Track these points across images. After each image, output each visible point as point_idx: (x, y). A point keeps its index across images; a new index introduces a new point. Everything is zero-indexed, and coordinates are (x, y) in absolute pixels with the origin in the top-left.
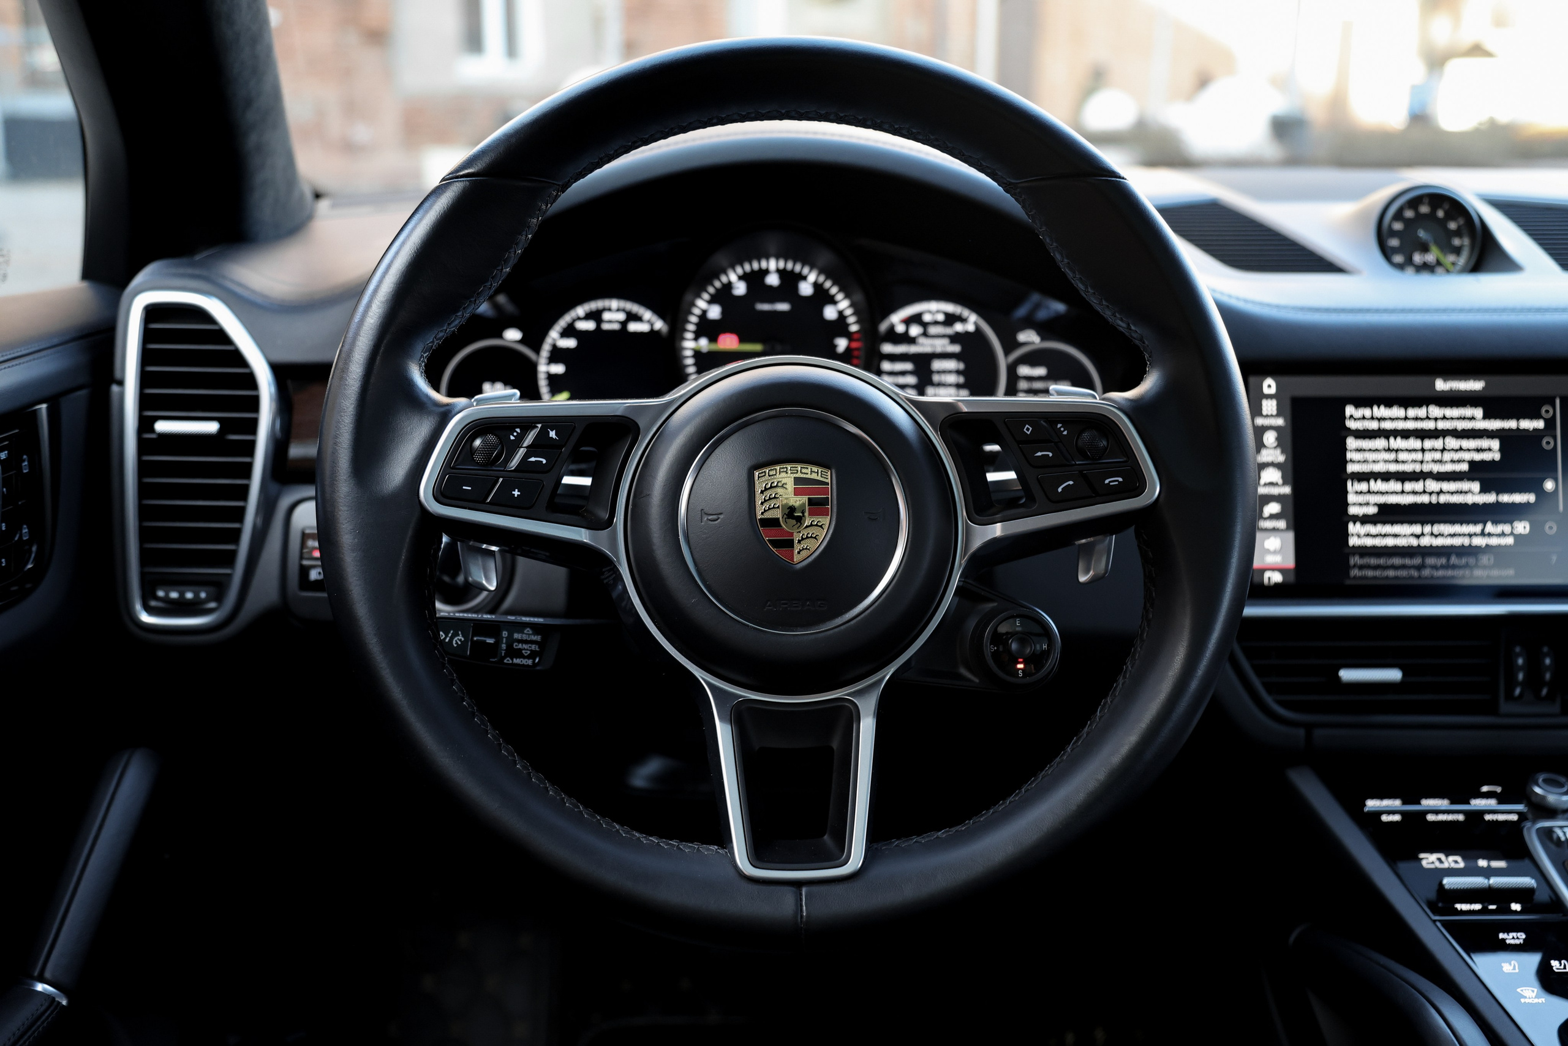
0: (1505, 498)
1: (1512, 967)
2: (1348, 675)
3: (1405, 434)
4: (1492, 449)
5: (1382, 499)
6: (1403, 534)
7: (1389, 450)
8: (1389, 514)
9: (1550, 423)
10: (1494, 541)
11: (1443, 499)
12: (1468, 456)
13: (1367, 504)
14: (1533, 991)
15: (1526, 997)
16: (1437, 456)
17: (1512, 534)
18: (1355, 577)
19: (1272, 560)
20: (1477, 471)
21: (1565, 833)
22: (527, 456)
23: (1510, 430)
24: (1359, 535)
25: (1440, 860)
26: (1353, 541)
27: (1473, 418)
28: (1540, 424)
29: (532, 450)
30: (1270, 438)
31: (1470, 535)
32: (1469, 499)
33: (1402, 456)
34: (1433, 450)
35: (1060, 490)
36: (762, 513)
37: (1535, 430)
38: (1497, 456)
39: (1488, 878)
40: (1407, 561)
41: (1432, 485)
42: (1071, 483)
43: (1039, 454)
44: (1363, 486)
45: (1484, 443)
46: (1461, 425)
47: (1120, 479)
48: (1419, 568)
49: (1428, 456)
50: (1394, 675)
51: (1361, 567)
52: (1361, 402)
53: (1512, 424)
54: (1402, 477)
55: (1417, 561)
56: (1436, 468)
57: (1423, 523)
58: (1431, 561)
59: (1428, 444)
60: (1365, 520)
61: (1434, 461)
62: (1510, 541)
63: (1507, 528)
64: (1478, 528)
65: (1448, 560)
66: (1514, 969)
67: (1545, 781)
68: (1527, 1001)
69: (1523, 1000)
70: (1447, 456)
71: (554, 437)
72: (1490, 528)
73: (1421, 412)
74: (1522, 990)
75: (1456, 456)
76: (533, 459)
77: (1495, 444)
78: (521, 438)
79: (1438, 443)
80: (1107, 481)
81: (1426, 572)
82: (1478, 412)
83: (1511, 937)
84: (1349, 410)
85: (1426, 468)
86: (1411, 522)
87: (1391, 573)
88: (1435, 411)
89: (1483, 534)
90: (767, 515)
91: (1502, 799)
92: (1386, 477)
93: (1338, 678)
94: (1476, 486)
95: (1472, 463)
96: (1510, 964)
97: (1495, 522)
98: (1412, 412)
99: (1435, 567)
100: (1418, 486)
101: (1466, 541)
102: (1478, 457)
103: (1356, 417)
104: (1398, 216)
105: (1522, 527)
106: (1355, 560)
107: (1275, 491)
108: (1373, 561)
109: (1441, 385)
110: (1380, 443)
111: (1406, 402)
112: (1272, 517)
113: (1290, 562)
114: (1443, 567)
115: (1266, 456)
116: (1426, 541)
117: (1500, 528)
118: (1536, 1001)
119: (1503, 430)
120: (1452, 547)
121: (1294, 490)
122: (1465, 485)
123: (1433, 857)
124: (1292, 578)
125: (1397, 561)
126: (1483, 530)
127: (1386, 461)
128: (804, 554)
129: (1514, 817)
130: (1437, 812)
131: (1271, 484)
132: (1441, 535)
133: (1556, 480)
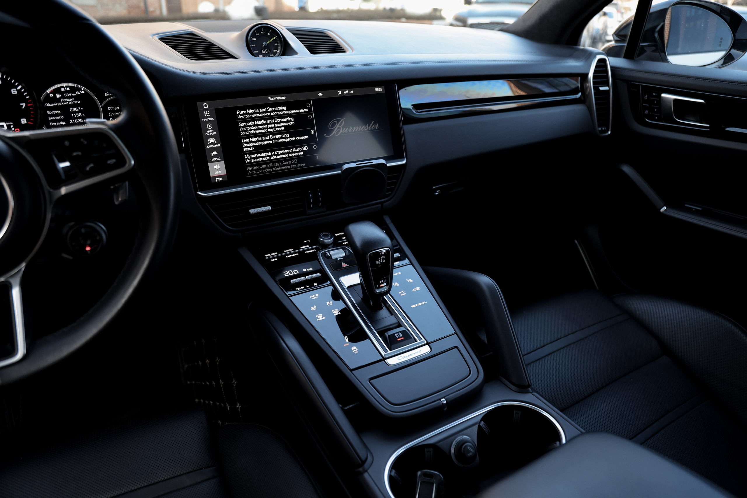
0: (298, 138)
1: (314, 308)
2: (252, 211)
3: (260, 119)
4: (291, 121)
5: (255, 144)
6: (264, 156)
7: (255, 125)
8: (259, 149)
9: (310, 110)
10: (297, 154)
11: (277, 141)
12: (283, 124)
13: (250, 147)
14: (321, 315)
15: (319, 318)
16: (273, 125)
17: (302, 151)
18: (250, 175)
19: (217, 173)
20: (287, 129)
21: (330, 253)
23: (297, 113)
24: (249, 159)
25: (291, 273)
26: (247, 161)
27: (283, 110)
28: (307, 110)
30: (209, 126)
31: (288, 153)
32: (286, 140)
33: (260, 127)
34: (271, 123)
37: (305, 112)
38: (294, 123)
39: (305, 277)
40: (268, 166)
41: (273, 137)
43: (75, 154)
44: (248, 140)
45: (289, 119)
46: (279, 113)
48: (272, 168)
49: (270, 126)
50: (269, 208)
51: (251, 171)
52: (242, 108)
53: (297, 111)
54: (261, 135)
55: (271, 165)
56: (273, 130)
57: (271, 151)
58: (276, 165)
59: (269, 122)
60: (250, 153)
61: (272, 128)
62: (302, 153)
63: (300, 149)
64: (291, 151)
65: (282, 164)
66: (315, 308)
67: (323, 235)
68: (319, 319)
69: (318, 320)
70: (276, 125)
72: (294, 150)
73: (265, 110)
74: (317, 316)
75: (279, 125)
77: (292, 119)
79: (272, 121)
80: (110, 162)
81: (275, 169)
82: (285, 108)
83: (314, 296)
84: (238, 112)
85: (270, 130)
86: (267, 152)
87: (262, 171)
88: (270, 109)
89: (292, 152)
91: (310, 244)
92: (255, 135)
93: (250, 213)
94: (288, 135)
95: (285, 126)
96: (314, 307)
97: (296, 148)
98: (261, 110)
99: (277, 167)
100: (268, 138)
101: (287, 155)
102: (287, 124)
103: (241, 114)
104: (253, 35)
105: (305, 148)
106: (249, 168)
107: (215, 146)
108: (255, 168)
109: (270, 99)
110: (251, 123)
111: (259, 107)
112: (215, 156)
113: (225, 173)
114: (280, 166)
115: (209, 133)
116: (273, 157)
117: (298, 150)
118: (322, 319)
119: (294, 113)
120: (283, 158)
121: (221, 145)
122: (284, 136)
123: (288, 272)
124: (226, 179)
125: (264, 166)
126: (292, 151)
127: (255, 130)
129: (314, 250)
130: (289, 255)
131: (212, 144)
132: (278, 155)
133: (314, 130)
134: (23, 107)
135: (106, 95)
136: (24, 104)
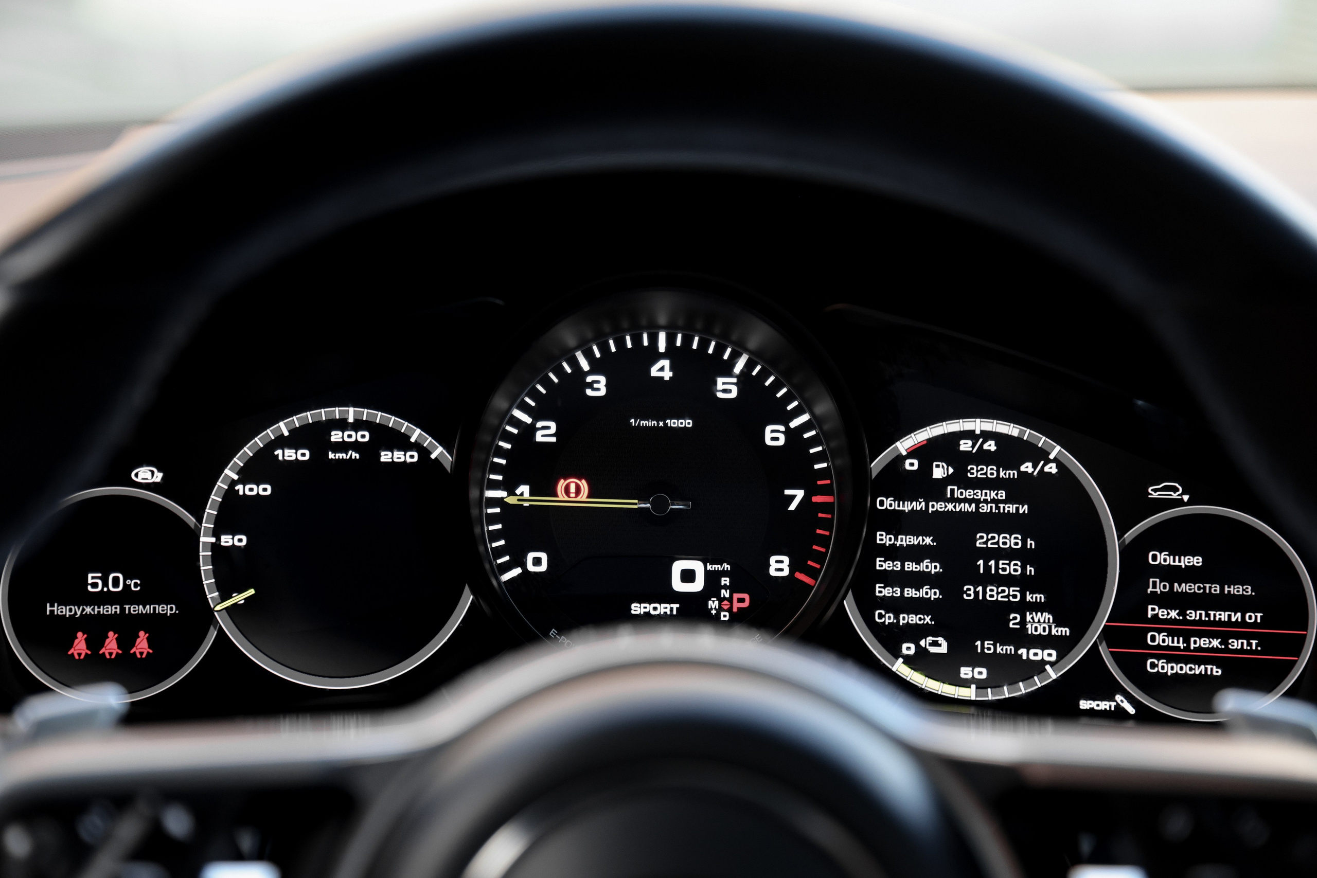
134: (792, 507)
135: (1155, 495)
136: (800, 494)
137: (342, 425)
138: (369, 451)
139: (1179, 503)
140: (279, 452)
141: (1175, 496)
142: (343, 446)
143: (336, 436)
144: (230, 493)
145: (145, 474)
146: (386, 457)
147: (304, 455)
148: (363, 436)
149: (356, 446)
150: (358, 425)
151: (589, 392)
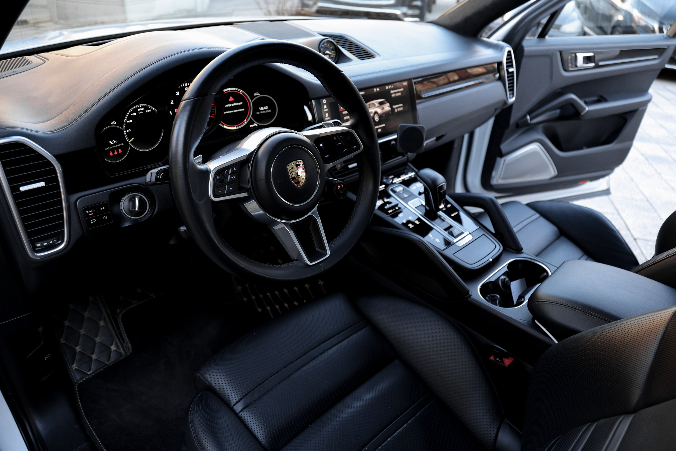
22: (231, 177)
29: (232, 174)
35: (344, 152)
36: (291, 176)
42: (346, 149)
43: (338, 144)
47: (356, 146)
71: (235, 169)
76: (232, 177)
78: (228, 172)
80: (353, 148)
90: (293, 176)
128: (302, 184)
137: (139, 108)
138: (144, 111)
139: (258, 95)
140: (131, 114)
141: (257, 95)
142: (140, 111)
143: (139, 110)
144: (126, 123)
145: (114, 123)
146: (147, 111)
147: (135, 114)
148: (143, 109)
149: (142, 111)
150: (142, 107)
151: (177, 95)
